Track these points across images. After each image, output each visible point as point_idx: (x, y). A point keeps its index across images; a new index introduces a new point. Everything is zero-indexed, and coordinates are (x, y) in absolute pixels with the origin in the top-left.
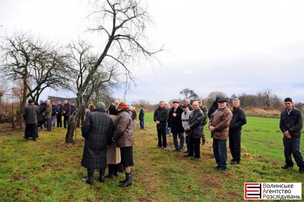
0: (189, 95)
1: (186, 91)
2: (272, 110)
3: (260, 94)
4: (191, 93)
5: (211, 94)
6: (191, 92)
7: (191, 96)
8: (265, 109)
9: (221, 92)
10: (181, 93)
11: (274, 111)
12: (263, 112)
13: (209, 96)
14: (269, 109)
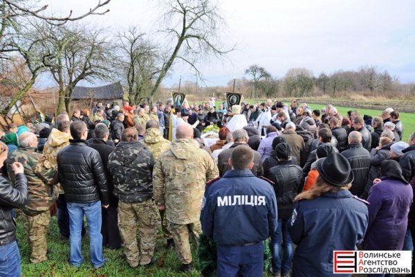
0: (258, 75)
1: (254, 69)
2: (375, 96)
3: (362, 70)
4: (262, 72)
5: (290, 72)
6: (262, 70)
7: (261, 77)
8: (365, 95)
9: (304, 70)
10: (247, 71)
11: (378, 98)
12: (362, 99)
13: (288, 74)
14: (372, 95)
